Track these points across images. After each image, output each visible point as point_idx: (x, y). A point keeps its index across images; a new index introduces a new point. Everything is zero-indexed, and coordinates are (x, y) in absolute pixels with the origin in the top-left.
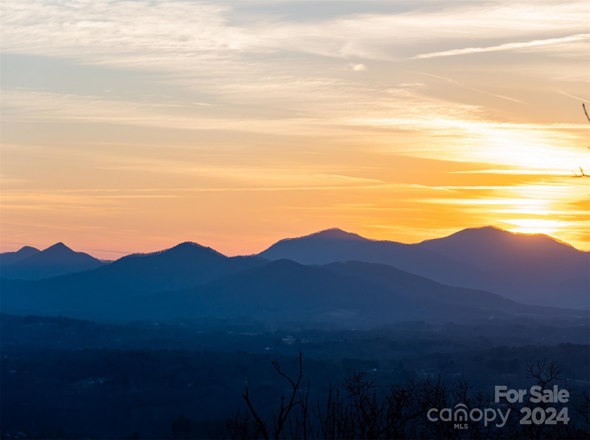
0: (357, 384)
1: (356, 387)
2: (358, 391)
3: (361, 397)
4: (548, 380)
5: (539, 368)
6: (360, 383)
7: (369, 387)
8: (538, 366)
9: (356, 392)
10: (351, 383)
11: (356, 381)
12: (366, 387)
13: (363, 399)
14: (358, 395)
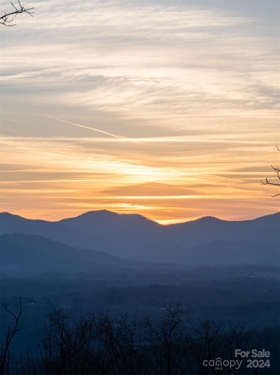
0: (57, 316)
1: (56, 318)
2: (58, 321)
3: (59, 326)
4: (176, 312)
5: (170, 305)
6: (59, 316)
7: (64, 319)
8: (170, 303)
9: (56, 322)
10: (52, 316)
11: (56, 315)
12: (62, 319)
13: (60, 326)
14: (58, 324)
